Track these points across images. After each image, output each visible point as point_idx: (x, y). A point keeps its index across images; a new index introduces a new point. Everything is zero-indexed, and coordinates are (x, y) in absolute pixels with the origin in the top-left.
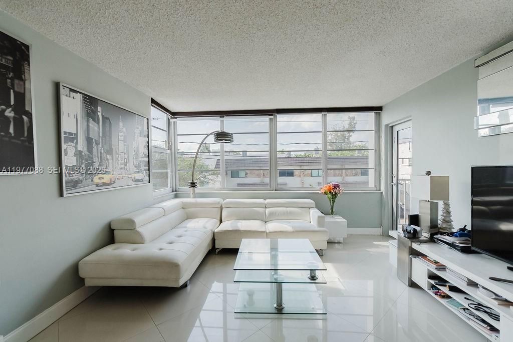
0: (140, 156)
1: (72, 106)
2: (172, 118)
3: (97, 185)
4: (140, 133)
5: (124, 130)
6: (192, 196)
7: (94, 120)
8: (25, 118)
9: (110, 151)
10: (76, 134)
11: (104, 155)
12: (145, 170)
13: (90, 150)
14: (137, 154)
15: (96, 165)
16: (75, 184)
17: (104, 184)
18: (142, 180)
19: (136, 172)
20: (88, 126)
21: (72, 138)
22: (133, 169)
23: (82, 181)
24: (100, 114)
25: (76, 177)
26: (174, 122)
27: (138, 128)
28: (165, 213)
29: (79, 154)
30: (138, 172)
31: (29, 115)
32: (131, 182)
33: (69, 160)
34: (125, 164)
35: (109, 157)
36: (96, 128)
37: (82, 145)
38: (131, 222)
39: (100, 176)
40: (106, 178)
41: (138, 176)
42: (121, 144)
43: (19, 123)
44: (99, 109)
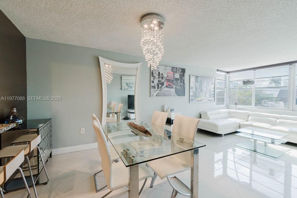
0: (211, 92)
1: (193, 79)
2: (227, 74)
3: (197, 101)
4: (212, 84)
5: (206, 83)
6: (235, 109)
7: (197, 82)
8: (184, 85)
9: (201, 91)
10: (193, 87)
11: (199, 92)
12: (213, 97)
13: (196, 91)
14: (210, 91)
15: (197, 95)
16: (192, 100)
17: (199, 101)
18: (212, 100)
19: (209, 97)
20: (196, 84)
21: (192, 88)
22: (208, 96)
23: (194, 99)
24: (199, 80)
25: (193, 98)
26: (229, 76)
27: (211, 82)
28: (219, 113)
29: (193, 92)
30: (210, 97)
31: (185, 84)
32: (207, 101)
33: (191, 94)
34: (206, 95)
35: (201, 92)
36: (198, 84)
37: (194, 90)
38: (206, 113)
39: (198, 98)
40: (200, 99)
41: (210, 99)
42: (205, 88)
43: (183, 85)
44: (199, 79)
